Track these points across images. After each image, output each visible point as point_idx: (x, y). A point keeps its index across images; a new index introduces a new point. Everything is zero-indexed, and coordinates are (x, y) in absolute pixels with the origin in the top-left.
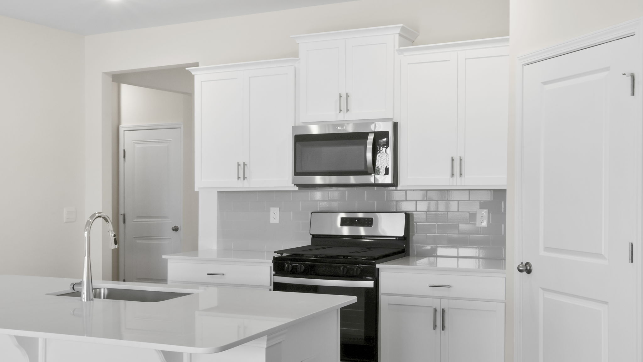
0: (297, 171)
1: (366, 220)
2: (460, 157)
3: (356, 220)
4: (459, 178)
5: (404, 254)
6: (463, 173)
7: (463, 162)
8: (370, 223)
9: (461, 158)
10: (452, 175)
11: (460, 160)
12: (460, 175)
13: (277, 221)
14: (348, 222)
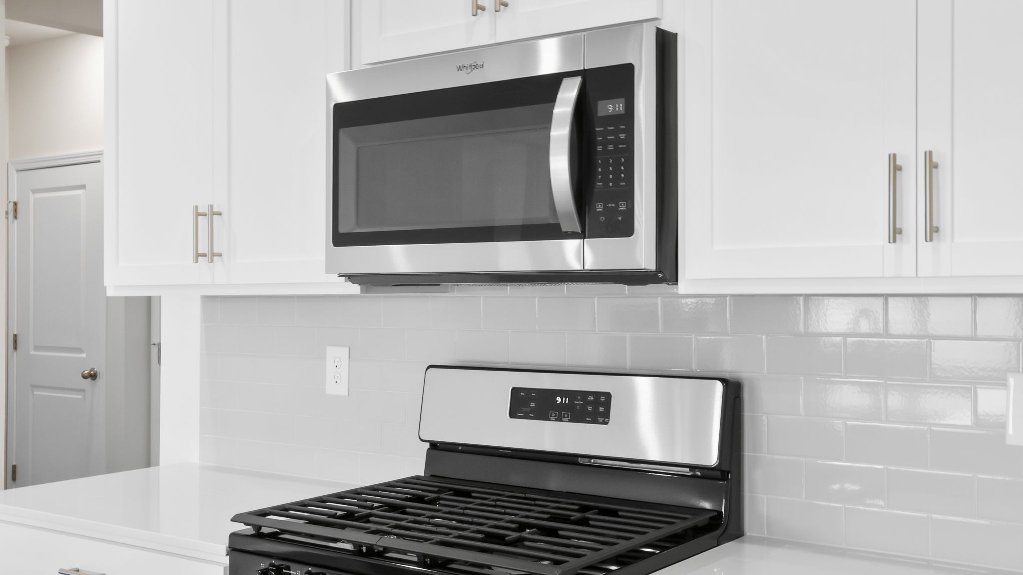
0: (342, 229)
1: (591, 398)
2: (929, 155)
3: (559, 399)
4: (926, 248)
5: (718, 532)
6: (944, 221)
7: (943, 176)
8: (602, 409)
9: (934, 159)
10: (895, 233)
11: (931, 165)
12: (932, 231)
13: (341, 390)
14: (533, 405)
